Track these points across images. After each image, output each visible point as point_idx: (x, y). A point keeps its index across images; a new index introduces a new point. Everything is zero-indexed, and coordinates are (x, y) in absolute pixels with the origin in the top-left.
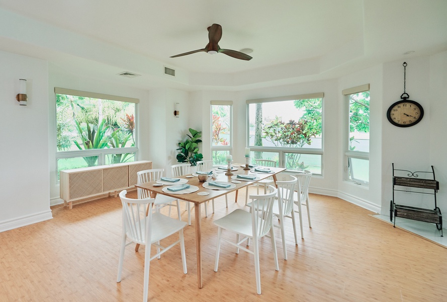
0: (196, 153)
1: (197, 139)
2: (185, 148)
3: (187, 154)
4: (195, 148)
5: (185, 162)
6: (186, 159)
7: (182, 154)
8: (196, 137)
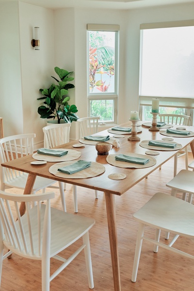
0: (66, 104)
1: (68, 83)
2: (49, 96)
3: (53, 105)
4: (64, 97)
5: (52, 117)
6: (52, 113)
7: (46, 106)
8: (66, 81)
